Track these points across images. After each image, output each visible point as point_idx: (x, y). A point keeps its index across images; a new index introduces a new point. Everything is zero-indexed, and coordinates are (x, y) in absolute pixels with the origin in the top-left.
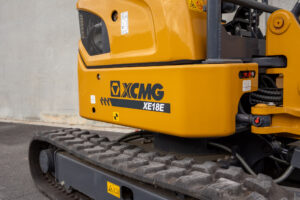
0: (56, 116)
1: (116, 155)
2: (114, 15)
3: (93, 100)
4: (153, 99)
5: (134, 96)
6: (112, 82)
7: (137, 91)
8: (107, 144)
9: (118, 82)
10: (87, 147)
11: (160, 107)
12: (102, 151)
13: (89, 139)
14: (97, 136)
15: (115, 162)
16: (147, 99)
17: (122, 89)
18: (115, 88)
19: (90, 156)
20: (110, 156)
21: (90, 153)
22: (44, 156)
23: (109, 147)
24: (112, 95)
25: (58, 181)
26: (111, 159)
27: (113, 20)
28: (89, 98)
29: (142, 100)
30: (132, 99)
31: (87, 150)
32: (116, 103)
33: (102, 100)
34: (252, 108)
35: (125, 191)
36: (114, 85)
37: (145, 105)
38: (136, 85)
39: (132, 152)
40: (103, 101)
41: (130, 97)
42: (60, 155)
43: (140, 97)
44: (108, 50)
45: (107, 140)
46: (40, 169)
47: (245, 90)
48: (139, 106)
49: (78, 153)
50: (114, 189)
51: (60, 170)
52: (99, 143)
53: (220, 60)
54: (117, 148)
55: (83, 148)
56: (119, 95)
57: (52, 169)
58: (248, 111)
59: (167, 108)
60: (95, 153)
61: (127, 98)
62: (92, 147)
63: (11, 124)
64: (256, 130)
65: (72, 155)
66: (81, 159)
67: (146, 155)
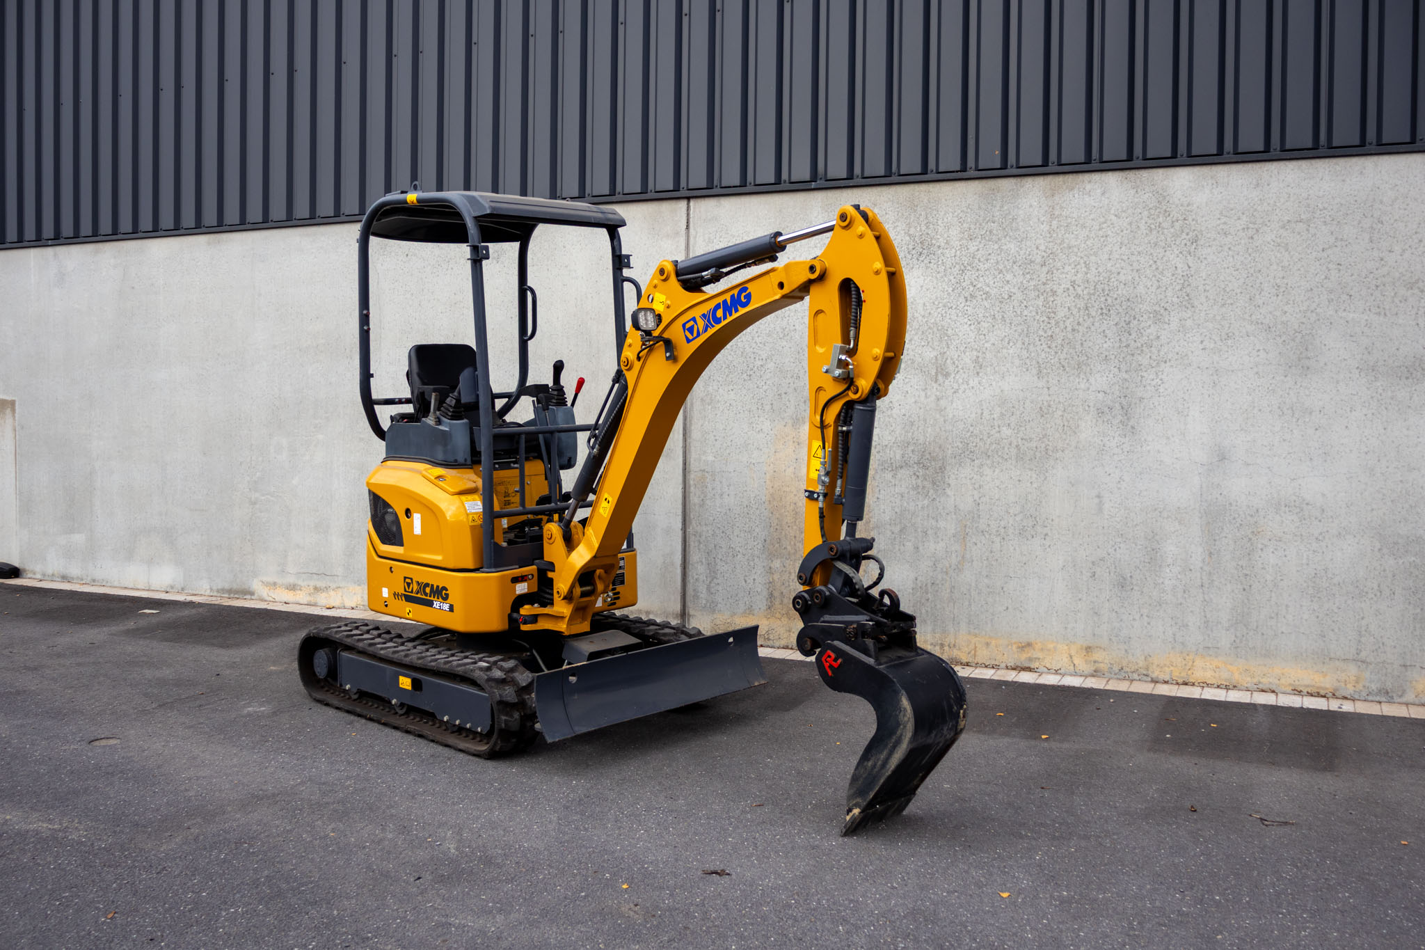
0: (292, 588)
1: (409, 650)
2: (408, 513)
3: (385, 593)
4: (440, 600)
5: (426, 594)
6: (405, 578)
7: (428, 590)
8: (400, 640)
9: (411, 579)
10: (379, 643)
11: (446, 607)
12: (395, 647)
13: (379, 636)
14: (388, 632)
15: (406, 656)
16: (436, 599)
17: (415, 587)
18: (409, 584)
19: (382, 652)
20: (403, 651)
21: (382, 649)
22: (321, 660)
23: (403, 644)
24: (405, 591)
25: (341, 685)
26: (403, 653)
27: (408, 517)
28: (381, 592)
29: (432, 598)
30: (424, 597)
31: (379, 646)
32: (409, 599)
33: (394, 594)
34: (521, 609)
35: (416, 684)
36: (408, 581)
37: (435, 603)
38: (427, 585)
39: (423, 648)
40: (396, 595)
41: (423, 595)
42: (345, 654)
43: (430, 596)
44: (400, 543)
45: (400, 636)
46: (314, 674)
47: (518, 592)
48: (430, 604)
49: (371, 649)
50: (405, 683)
51: (344, 672)
52: (391, 640)
53: (493, 570)
54: (410, 645)
55: (375, 644)
56: (412, 592)
57: (333, 672)
58: (518, 612)
59: (451, 608)
60: (388, 648)
61: (419, 595)
62: (384, 643)
63: (191, 604)
64: (524, 628)
65: (362, 652)
66: (374, 656)
67: (436, 650)
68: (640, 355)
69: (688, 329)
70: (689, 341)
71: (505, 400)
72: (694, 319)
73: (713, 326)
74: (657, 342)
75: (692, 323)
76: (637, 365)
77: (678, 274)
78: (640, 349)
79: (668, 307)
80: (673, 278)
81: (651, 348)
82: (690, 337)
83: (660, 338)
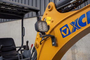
68: (41, 42)
69: (63, 31)
70: (64, 37)
71: (19, 48)
72: (66, 26)
73: (80, 28)
74: (48, 37)
75: (65, 28)
76: (40, 46)
77: (56, 7)
78: (41, 40)
79: (52, 22)
80: (54, 8)
81: (45, 40)
82: (65, 35)
83: (49, 35)
